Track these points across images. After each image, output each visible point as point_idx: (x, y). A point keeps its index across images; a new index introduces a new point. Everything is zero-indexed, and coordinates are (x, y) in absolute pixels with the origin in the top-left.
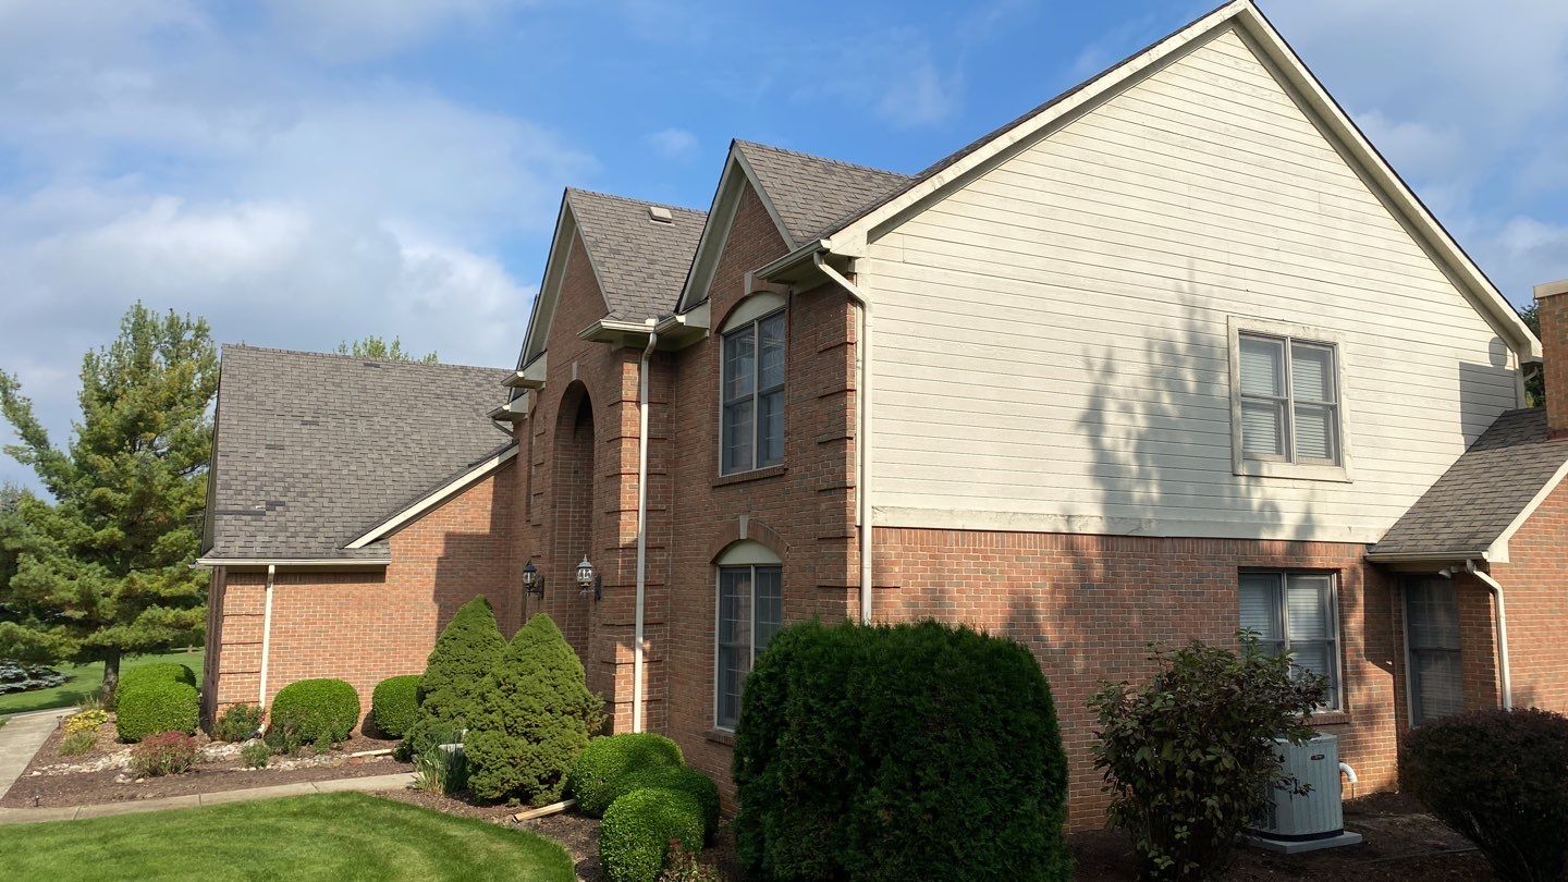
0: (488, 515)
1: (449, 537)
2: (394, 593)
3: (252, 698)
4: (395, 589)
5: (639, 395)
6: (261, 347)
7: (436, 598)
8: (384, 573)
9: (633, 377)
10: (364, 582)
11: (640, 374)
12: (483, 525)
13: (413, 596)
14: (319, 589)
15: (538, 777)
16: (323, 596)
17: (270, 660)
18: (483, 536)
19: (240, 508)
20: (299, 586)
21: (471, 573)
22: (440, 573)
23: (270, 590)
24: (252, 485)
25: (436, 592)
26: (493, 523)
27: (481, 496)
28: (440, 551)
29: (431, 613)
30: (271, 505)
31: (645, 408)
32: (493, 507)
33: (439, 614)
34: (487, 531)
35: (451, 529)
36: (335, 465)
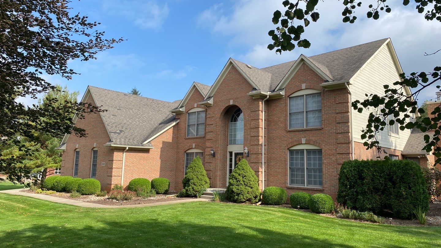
0: (171, 137)
1: (163, 142)
2: (151, 156)
3: (120, 183)
4: (152, 155)
5: (262, 110)
6: (99, 87)
7: (160, 158)
8: (149, 151)
10: (145, 153)
11: (262, 105)
12: (170, 140)
13: (155, 157)
14: (135, 154)
16: (135, 156)
17: (124, 173)
18: (170, 142)
19: (114, 131)
20: (131, 153)
21: (168, 152)
22: (161, 151)
23: (124, 154)
24: (114, 125)
25: (160, 156)
26: (172, 139)
27: (170, 132)
28: (161, 146)
29: (159, 161)
30: (121, 131)
31: (263, 112)
32: (173, 135)
33: (161, 162)
34: (171, 141)
35: (164, 140)
36: (130, 121)
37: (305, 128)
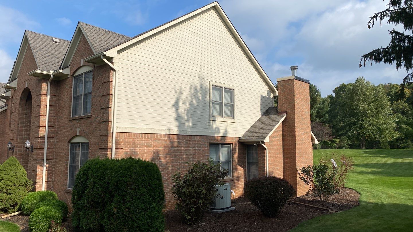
5: (47, 93)
9: (45, 87)
11: (47, 87)
15: (10, 205)
31: (49, 97)
37: (82, 115)
